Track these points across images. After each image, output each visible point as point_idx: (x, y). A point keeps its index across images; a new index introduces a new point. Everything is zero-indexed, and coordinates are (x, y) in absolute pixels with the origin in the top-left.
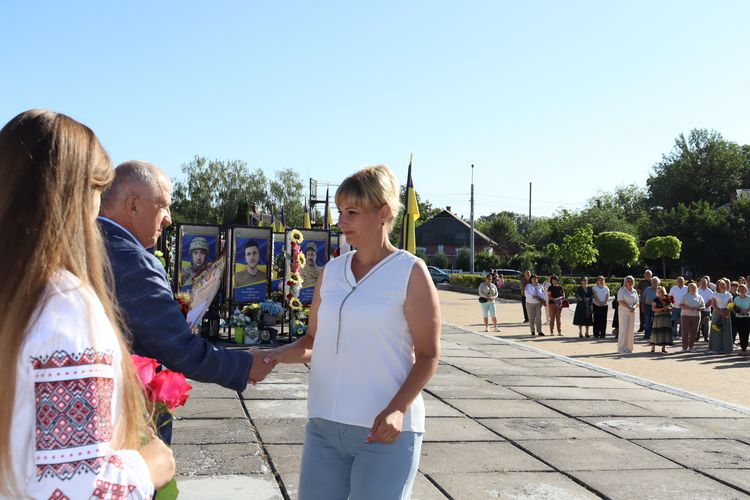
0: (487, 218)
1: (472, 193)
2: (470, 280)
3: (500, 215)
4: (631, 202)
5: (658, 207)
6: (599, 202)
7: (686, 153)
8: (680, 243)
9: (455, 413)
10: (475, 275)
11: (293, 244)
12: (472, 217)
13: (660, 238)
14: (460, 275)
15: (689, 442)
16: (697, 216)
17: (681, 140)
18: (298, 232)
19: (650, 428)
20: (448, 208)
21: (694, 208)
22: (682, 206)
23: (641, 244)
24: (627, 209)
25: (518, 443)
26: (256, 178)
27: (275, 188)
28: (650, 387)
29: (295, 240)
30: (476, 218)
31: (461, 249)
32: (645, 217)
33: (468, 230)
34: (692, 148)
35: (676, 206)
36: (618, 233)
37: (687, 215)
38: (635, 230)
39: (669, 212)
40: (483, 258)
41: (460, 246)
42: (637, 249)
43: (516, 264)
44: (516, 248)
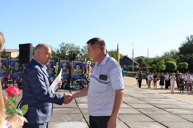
0: (137, 58)
1: (133, 51)
2: (133, 74)
3: (140, 57)
4: (174, 54)
5: (182, 55)
6: (166, 54)
7: (189, 41)
8: (187, 64)
9: (130, 107)
10: (134, 72)
11: (88, 64)
12: (133, 57)
13: (182, 63)
14: (130, 72)
15: (191, 115)
16: (192, 57)
17: (188, 38)
18: (90, 61)
19: (180, 111)
20: (127, 55)
21: (191, 55)
22: (188, 55)
23: (177, 65)
24: (174, 55)
25: (146, 115)
26: (78, 48)
27: (82, 50)
28: (180, 101)
29: (89, 64)
30: (134, 58)
31: (130, 66)
32: (178, 57)
33: (132, 61)
34: (191, 40)
35: (186, 55)
36: (171, 62)
37: (189, 57)
38: (176, 61)
39: (184, 56)
40: (136, 68)
41: (130, 65)
42: (176, 66)
43: (144, 70)
44: (144, 66)
